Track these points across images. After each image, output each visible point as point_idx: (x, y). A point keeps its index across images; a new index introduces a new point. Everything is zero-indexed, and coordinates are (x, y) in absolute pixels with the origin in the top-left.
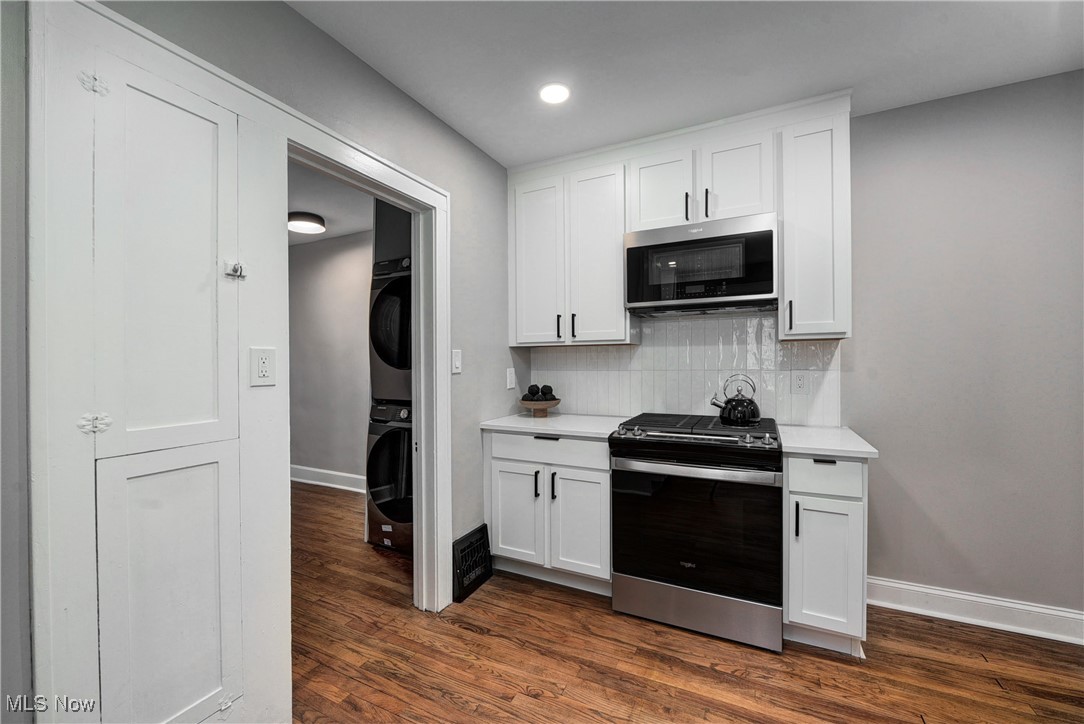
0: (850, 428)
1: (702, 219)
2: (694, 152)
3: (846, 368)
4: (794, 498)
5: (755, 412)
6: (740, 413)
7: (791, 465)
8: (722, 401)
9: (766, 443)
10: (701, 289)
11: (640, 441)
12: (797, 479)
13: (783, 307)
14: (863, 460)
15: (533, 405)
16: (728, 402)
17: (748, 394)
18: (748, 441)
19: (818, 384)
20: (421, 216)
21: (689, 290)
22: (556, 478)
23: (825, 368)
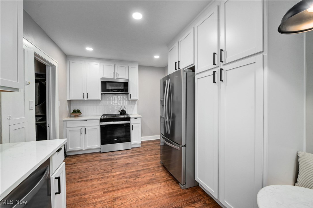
0: (138, 114)
1: (116, 78)
2: (114, 65)
3: (138, 105)
4: (132, 125)
5: (126, 112)
6: (123, 112)
7: (131, 119)
8: (120, 111)
9: (128, 117)
10: (116, 91)
11: (106, 119)
12: (132, 122)
13: (129, 95)
14: (141, 118)
15: (75, 114)
16: (121, 111)
17: (124, 109)
18: (126, 116)
19: (134, 107)
20: (51, 67)
21: (114, 90)
22: (86, 129)
23: (135, 105)
